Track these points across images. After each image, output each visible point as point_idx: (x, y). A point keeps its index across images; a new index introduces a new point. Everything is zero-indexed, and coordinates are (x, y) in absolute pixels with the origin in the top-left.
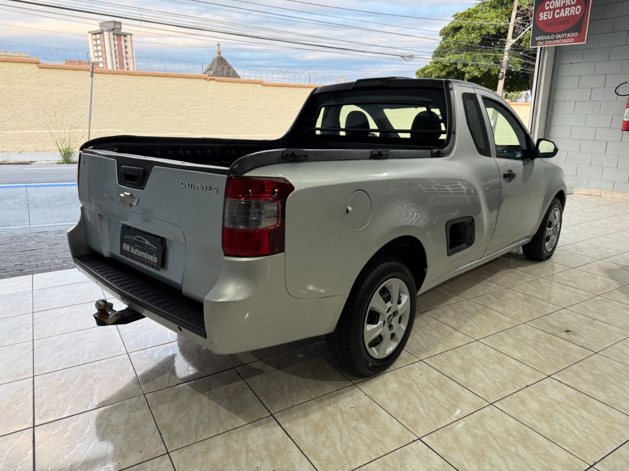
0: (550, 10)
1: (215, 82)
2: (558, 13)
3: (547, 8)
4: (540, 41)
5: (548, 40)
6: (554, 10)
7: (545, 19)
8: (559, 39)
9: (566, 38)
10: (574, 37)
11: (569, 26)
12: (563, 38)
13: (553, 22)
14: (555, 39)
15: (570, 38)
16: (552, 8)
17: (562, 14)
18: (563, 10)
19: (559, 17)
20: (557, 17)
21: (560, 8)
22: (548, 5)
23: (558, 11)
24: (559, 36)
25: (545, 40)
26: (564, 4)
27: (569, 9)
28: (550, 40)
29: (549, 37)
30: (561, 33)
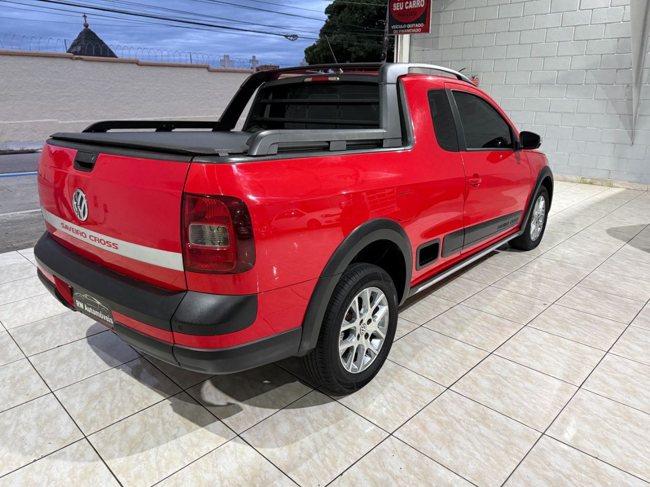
0: (400, 1)
4: (396, 29)
9: (415, 28)
11: (416, 17)
12: (413, 28)
13: (405, 13)
18: (410, 2)
19: (408, 8)
23: (406, 3)
25: (400, 29)
28: (403, 29)
29: (401, 26)
30: (411, 23)
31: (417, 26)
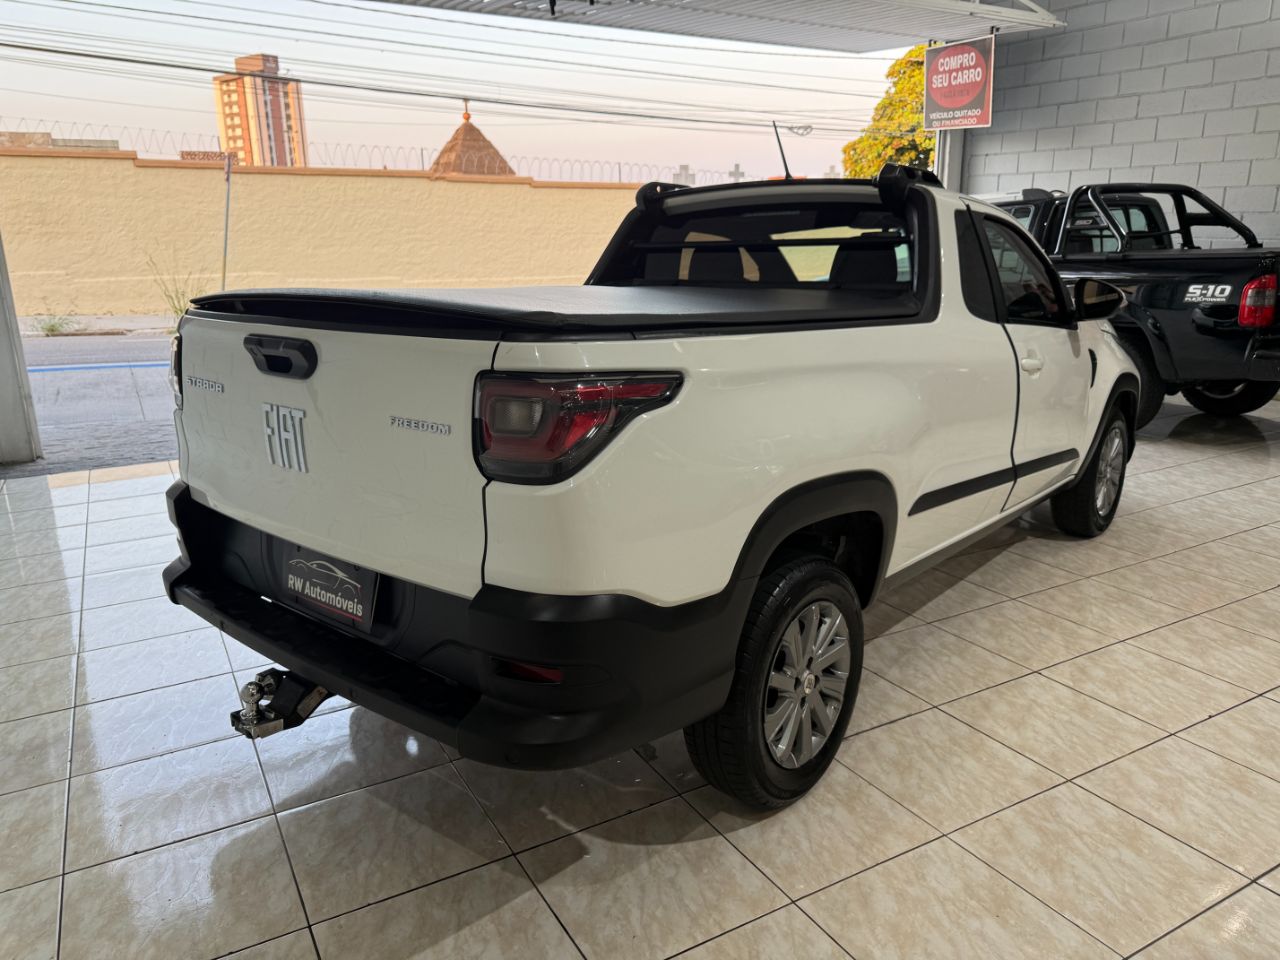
0: (944, 72)
1: (446, 183)
2: (956, 78)
3: (941, 69)
4: (937, 120)
5: (945, 119)
6: (950, 72)
7: (940, 86)
8: (959, 118)
9: (968, 117)
10: (976, 116)
11: (967, 99)
12: (964, 117)
13: (952, 91)
14: (954, 118)
15: (972, 117)
16: (947, 69)
17: (960, 80)
18: (960, 73)
19: (956, 85)
20: (954, 83)
21: (957, 70)
22: (942, 64)
23: (954, 74)
24: (958, 114)
25: (941, 120)
26: (961, 64)
27: (966, 72)
28: (949, 119)
29: (945, 114)
30: (960, 109)
31: (970, 113)
